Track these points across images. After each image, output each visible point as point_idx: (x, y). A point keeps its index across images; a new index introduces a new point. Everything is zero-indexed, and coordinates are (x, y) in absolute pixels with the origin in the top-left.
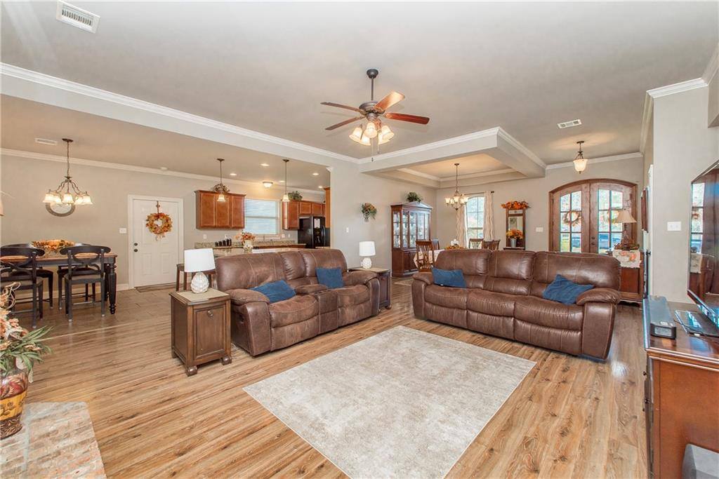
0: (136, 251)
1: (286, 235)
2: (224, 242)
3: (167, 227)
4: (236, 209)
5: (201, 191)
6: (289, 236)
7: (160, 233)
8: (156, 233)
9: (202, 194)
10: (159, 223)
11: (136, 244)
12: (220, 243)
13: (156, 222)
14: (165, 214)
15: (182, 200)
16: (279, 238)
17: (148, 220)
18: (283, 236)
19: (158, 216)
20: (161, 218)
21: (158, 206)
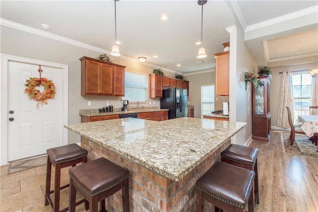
0: (12, 119)
1: (152, 103)
2: (107, 108)
3: (51, 92)
4: (117, 78)
5: (86, 58)
6: (154, 103)
7: (42, 99)
8: (37, 100)
9: (87, 61)
10: (41, 89)
11: (12, 112)
12: (104, 109)
13: (37, 88)
14: (48, 79)
15: (67, 66)
16: (148, 105)
17: (27, 85)
18: (150, 103)
19: (39, 82)
20: (44, 83)
21: (40, 71)
